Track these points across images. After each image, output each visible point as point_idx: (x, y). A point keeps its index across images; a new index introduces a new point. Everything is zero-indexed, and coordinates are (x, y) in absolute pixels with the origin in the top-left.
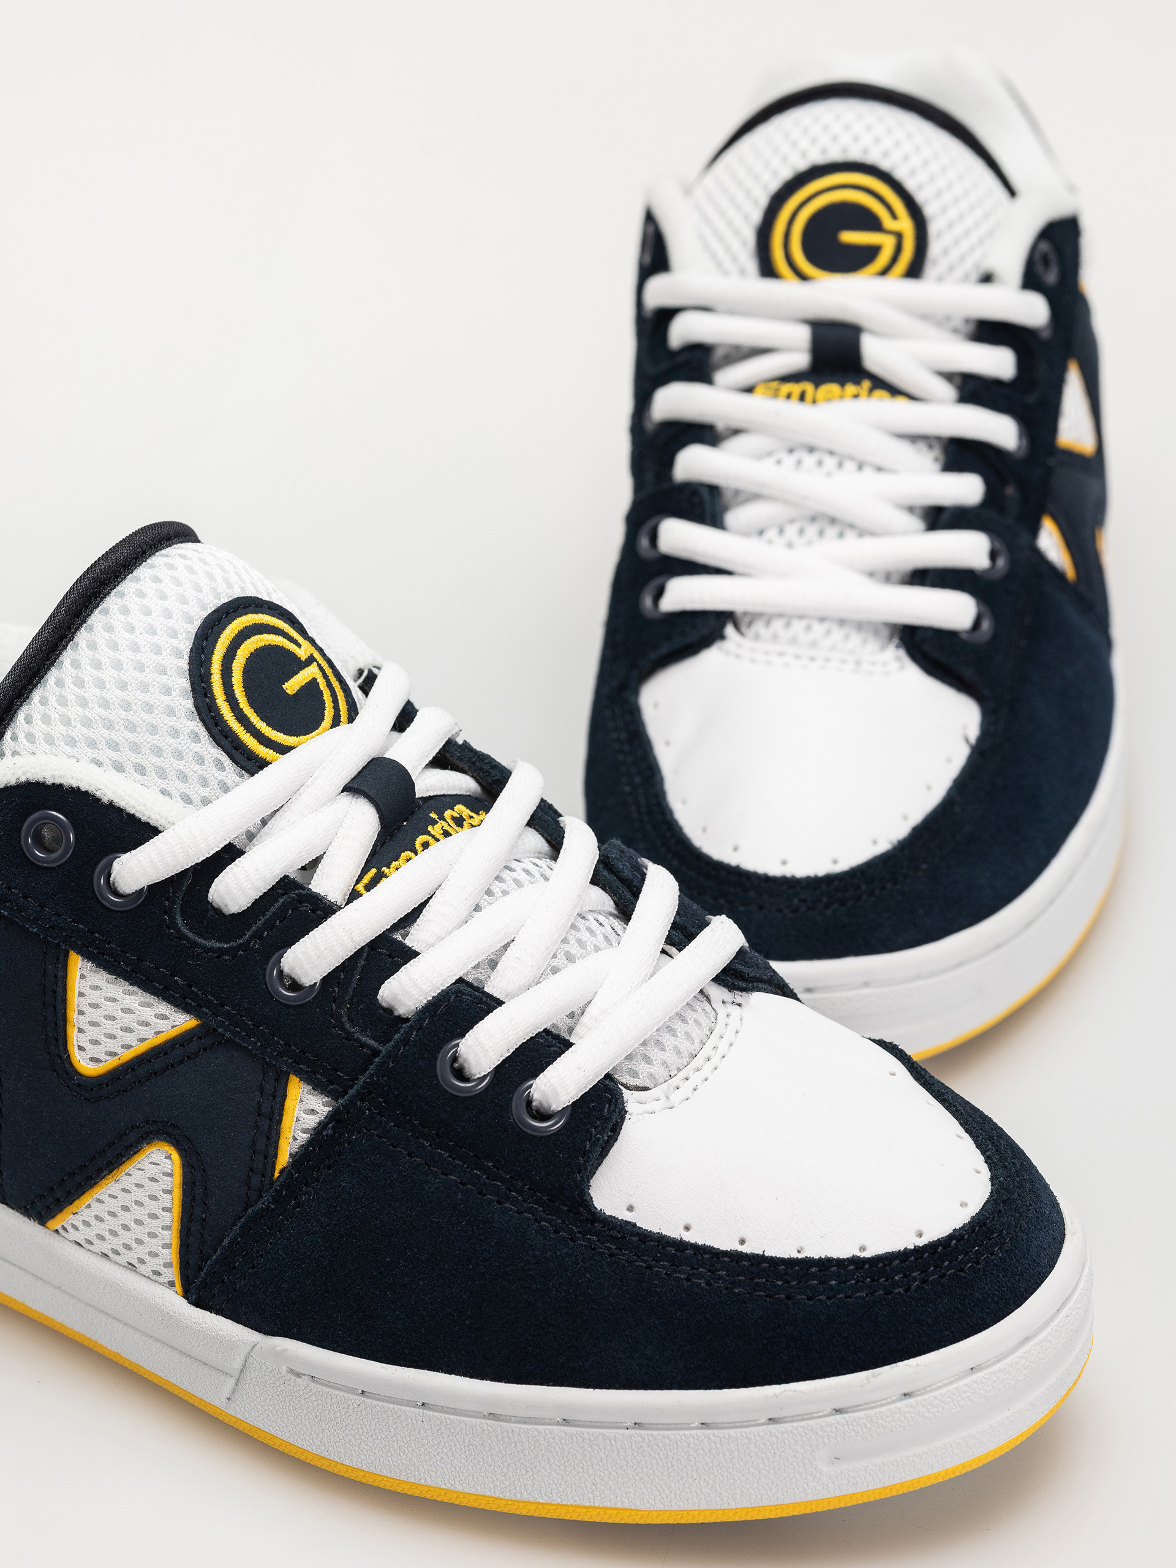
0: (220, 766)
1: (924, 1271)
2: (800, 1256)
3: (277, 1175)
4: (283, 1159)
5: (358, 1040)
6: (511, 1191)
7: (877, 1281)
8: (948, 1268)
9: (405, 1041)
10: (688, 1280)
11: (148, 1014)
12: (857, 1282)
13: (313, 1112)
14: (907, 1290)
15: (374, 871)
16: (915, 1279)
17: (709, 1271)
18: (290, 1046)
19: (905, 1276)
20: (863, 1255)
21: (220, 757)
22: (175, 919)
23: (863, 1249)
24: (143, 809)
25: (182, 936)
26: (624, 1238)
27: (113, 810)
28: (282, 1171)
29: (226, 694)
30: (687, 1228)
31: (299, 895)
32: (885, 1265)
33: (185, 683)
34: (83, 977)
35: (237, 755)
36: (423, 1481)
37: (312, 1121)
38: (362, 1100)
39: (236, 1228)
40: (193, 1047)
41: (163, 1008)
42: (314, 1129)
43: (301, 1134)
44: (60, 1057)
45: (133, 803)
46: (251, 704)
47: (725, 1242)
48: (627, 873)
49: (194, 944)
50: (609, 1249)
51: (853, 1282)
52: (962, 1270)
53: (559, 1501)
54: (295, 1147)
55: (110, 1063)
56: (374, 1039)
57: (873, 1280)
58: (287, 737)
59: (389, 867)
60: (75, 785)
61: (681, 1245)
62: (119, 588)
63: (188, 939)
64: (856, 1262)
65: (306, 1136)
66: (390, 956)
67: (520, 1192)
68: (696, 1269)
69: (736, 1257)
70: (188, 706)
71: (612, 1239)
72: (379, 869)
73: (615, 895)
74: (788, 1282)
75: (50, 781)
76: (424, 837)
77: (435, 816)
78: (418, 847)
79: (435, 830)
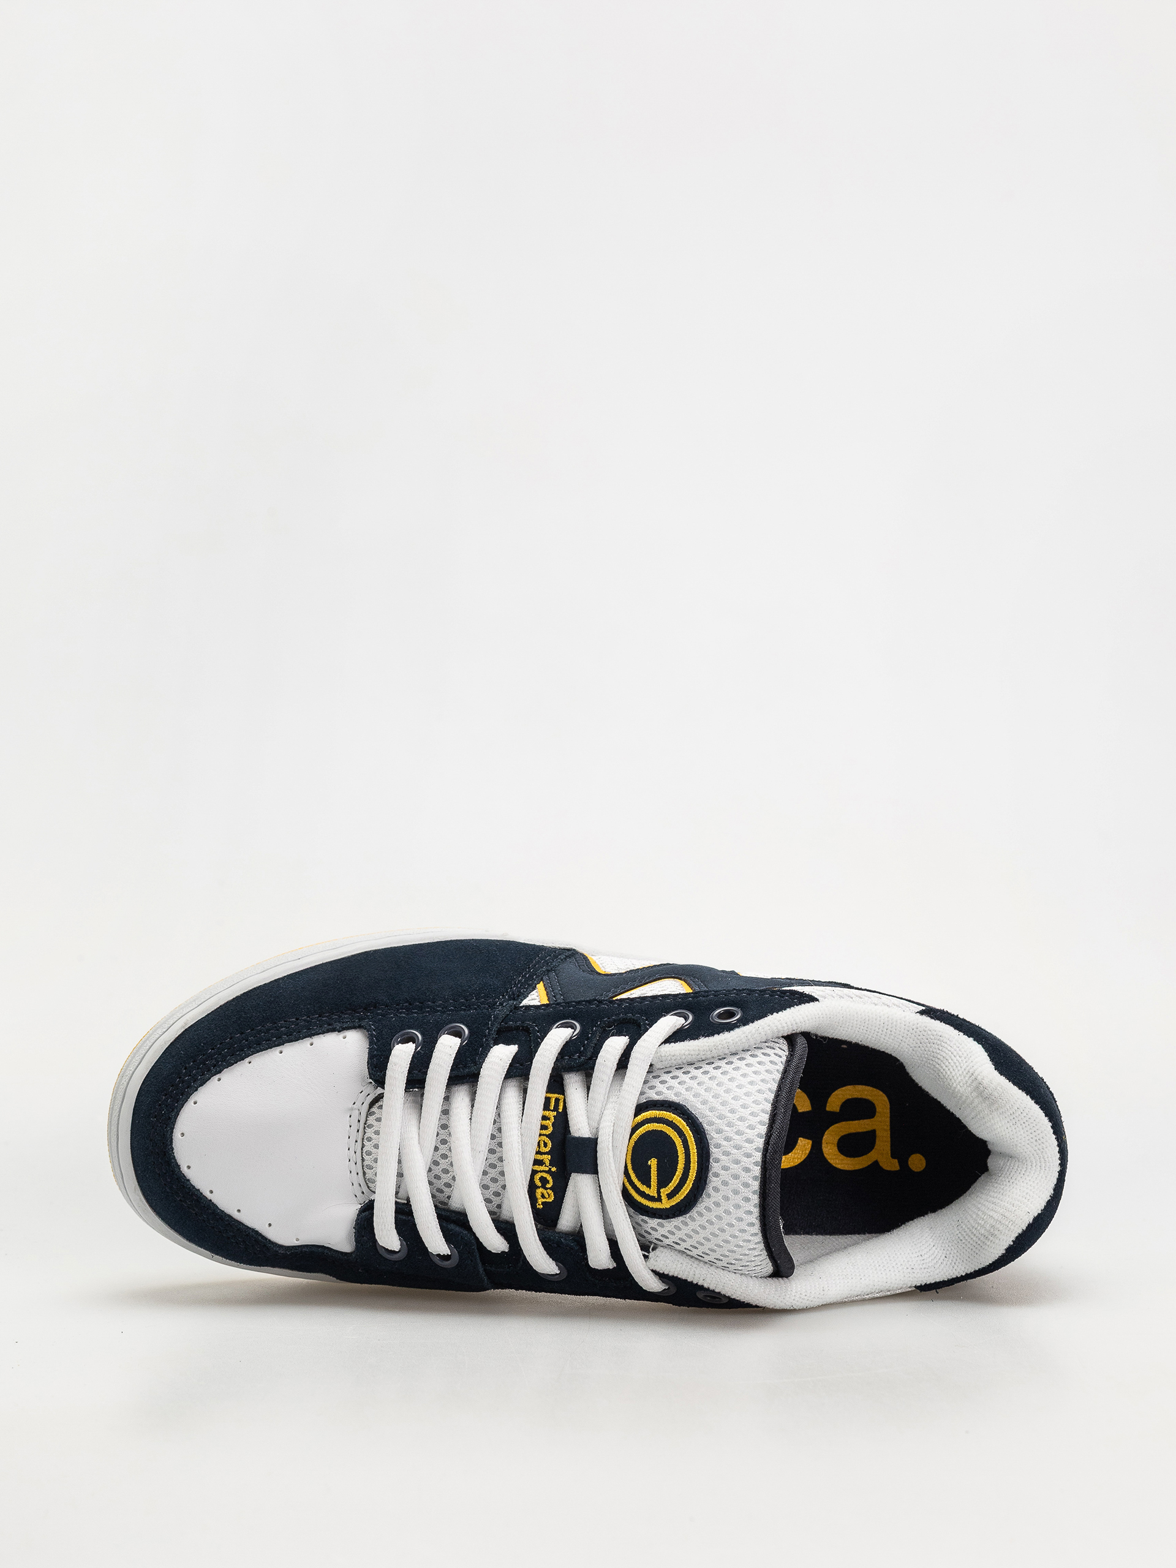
31: (578, 1066)
59: (553, 1117)
72: (558, 1112)
76: (547, 1150)
77: (554, 1169)
78: (547, 1140)
79: (547, 1158)
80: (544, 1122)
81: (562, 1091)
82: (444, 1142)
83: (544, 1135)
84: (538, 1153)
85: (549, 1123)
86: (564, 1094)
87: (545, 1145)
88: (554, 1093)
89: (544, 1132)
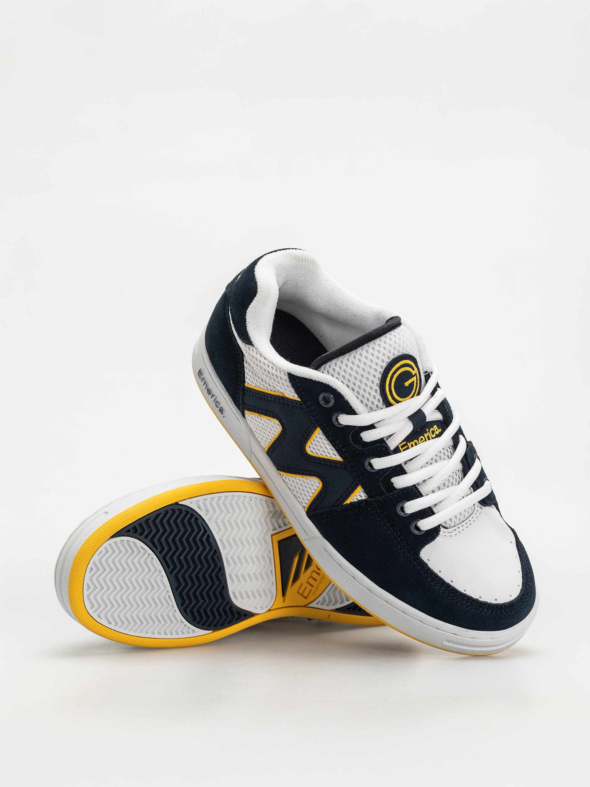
0: (379, 401)
1: (492, 611)
2: (464, 592)
3: (344, 504)
4: (348, 502)
5: (381, 488)
6: (401, 542)
7: (480, 608)
8: (499, 613)
9: (393, 496)
10: (434, 585)
11: (331, 452)
12: (475, 606)
13: (361, 497)
14: (486, 614)
15: (405, 442)
16: (489, 612)
17: (440, 586)
18: (363, 480)
19: (487, 610)
20: (480, 599)
21: (380, 399)
22: (349, 436)
23: (480, 597)
24: (354, 406)
25: (349, 440)
26: (423, 567)
27: (347, 403)
28: (346, 504)
29: (389, 383)
30: (440, 571)
31: (384, 446)
32: (483, 605)
33: (380, 376)
34: (319, 434)
35: (385, 401)
36: (345, 591)
37: (360, 498)
38: (375, 502)
39: (328, 509)
40: (338, 466)
41: (335, 452)
42: (360, 500)
43: (355, 499)
44: (303, 446)
45: (352, 403)
46: (394, 388)
47: (447, 580)
48: (470, 461)
49: (352, 444)
50: (418, 568)
51: (474, 606)
52: (501, 614)
53: (376, 615)
54: (352, 501)
55: (316, 455)
56: (385, 489)
57: (479, 607)
58: (400, 398)
59: (409, 443)
60: (340, 392)
61: (436, 576)
62: (374, 341)
63: (350, 442)
64: (476, 601)
65: (357, 500)
66: (399, 470)
67: (403, 544)
68: (437, 584)
69: (448, 586)
70: (378, 383)
71: (420, 566)
72: (407, 443)
73: (464, 466)
74: (458, 598)
75: (334, 387)
76: (422, 437)
77: (427, 430)
78: (420, 440)
79: (426, 435)
80: (414, 445)
81: (398, 447)
82: (444, 485)
83: (419, 443)
84: (426, 440)
85: (413, 443)
86: (398, 446)
87: (422, 439)
88: (400, 450)
89: (418, 443)
